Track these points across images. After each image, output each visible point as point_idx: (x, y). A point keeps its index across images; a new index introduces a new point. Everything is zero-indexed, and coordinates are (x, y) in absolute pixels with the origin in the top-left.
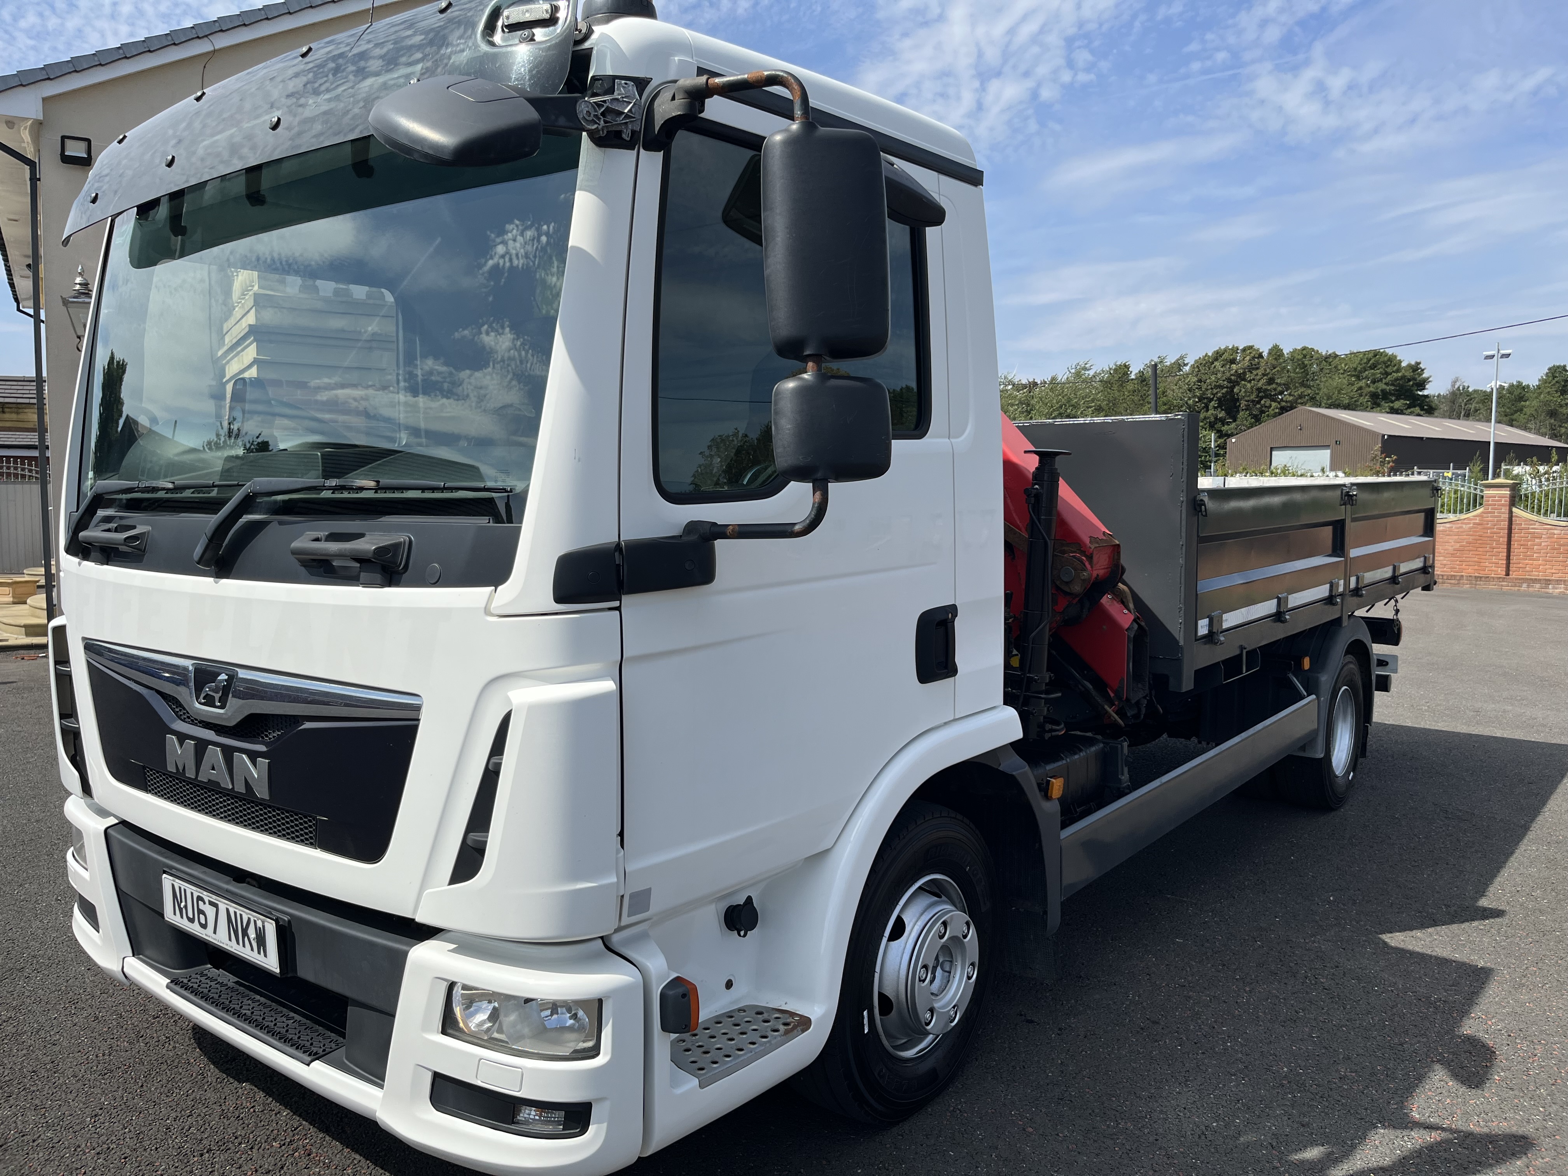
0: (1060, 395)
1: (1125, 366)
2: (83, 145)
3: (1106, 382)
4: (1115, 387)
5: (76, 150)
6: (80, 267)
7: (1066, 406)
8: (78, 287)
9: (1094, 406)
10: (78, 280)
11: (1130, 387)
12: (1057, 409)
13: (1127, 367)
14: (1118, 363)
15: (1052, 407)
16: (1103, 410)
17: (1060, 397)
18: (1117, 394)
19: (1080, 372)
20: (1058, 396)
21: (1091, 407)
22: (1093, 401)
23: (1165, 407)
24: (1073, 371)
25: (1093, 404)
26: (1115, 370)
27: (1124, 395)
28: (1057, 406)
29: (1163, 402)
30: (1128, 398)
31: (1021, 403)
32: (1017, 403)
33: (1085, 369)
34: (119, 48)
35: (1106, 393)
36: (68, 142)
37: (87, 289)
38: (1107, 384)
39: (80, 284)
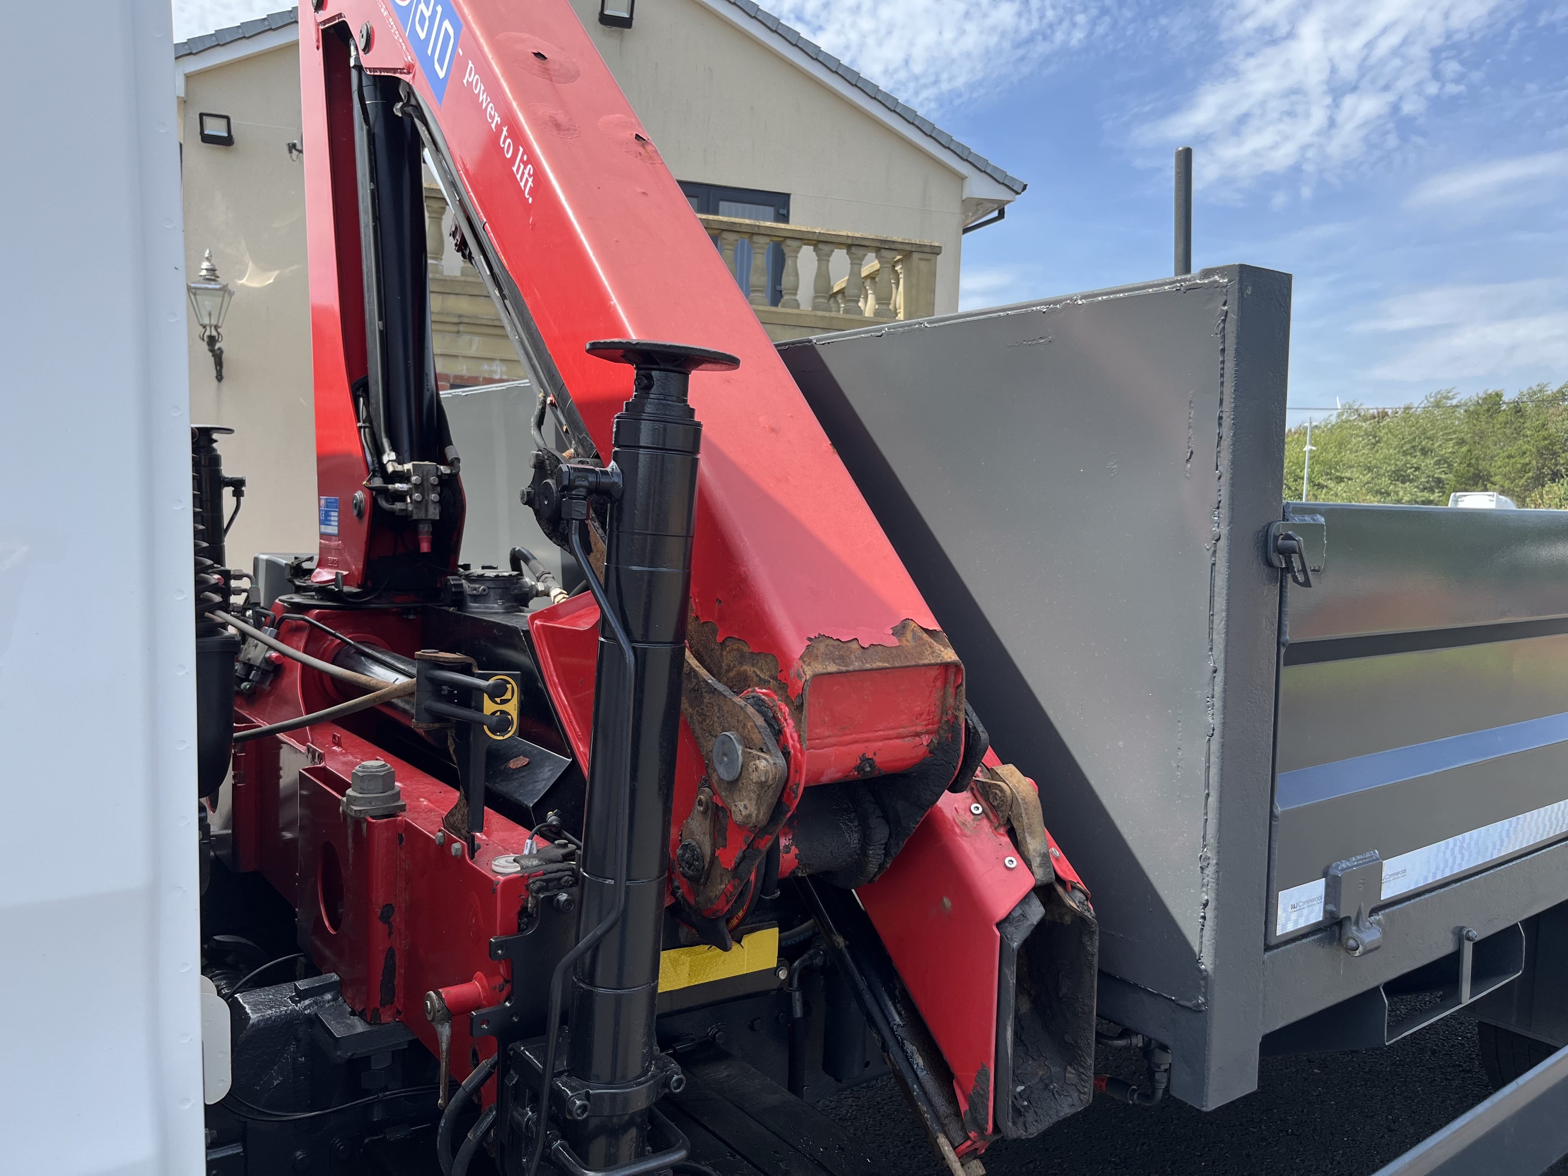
0: (1414, 426)
1: (1497, 395)
2: (224, 122)
3: (1472, 412)
4: (1483, 418)
5: (215, 128)
6: (208, 252)
7: (1420, 438)
8: (204, 273)
9: (1456, 438)
10: (205, 265)
11: (1501, 418)
12: (1409, 442)
13: (1498, 395)
14: (1489, 392)
15: (1403, 439)
16: (1467, 443)
17: (1414, 428)
18: (1484, 426)
19: (1440, 401)
20: (1410, 427)
21: (1451, 439)
22: (1454, 432)
23: (1546, 442)
24: (1432, 400)
25: (1454, 436)
26: (1485, 399)
27: (1493, 427)
28: (1410, 438)
29: (1544, 436)
30: (1499, 431)
31: (1367, 434)
32: (1362, 433)
33: (1448, 398)
34: (264, 19)
35: (1471, 425)
36: (208, 121)
37: (214, 275)
38: (1473, 414)
39: (206, 269)
